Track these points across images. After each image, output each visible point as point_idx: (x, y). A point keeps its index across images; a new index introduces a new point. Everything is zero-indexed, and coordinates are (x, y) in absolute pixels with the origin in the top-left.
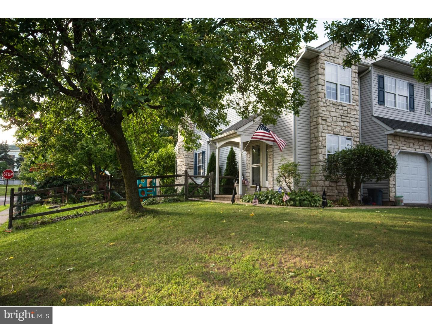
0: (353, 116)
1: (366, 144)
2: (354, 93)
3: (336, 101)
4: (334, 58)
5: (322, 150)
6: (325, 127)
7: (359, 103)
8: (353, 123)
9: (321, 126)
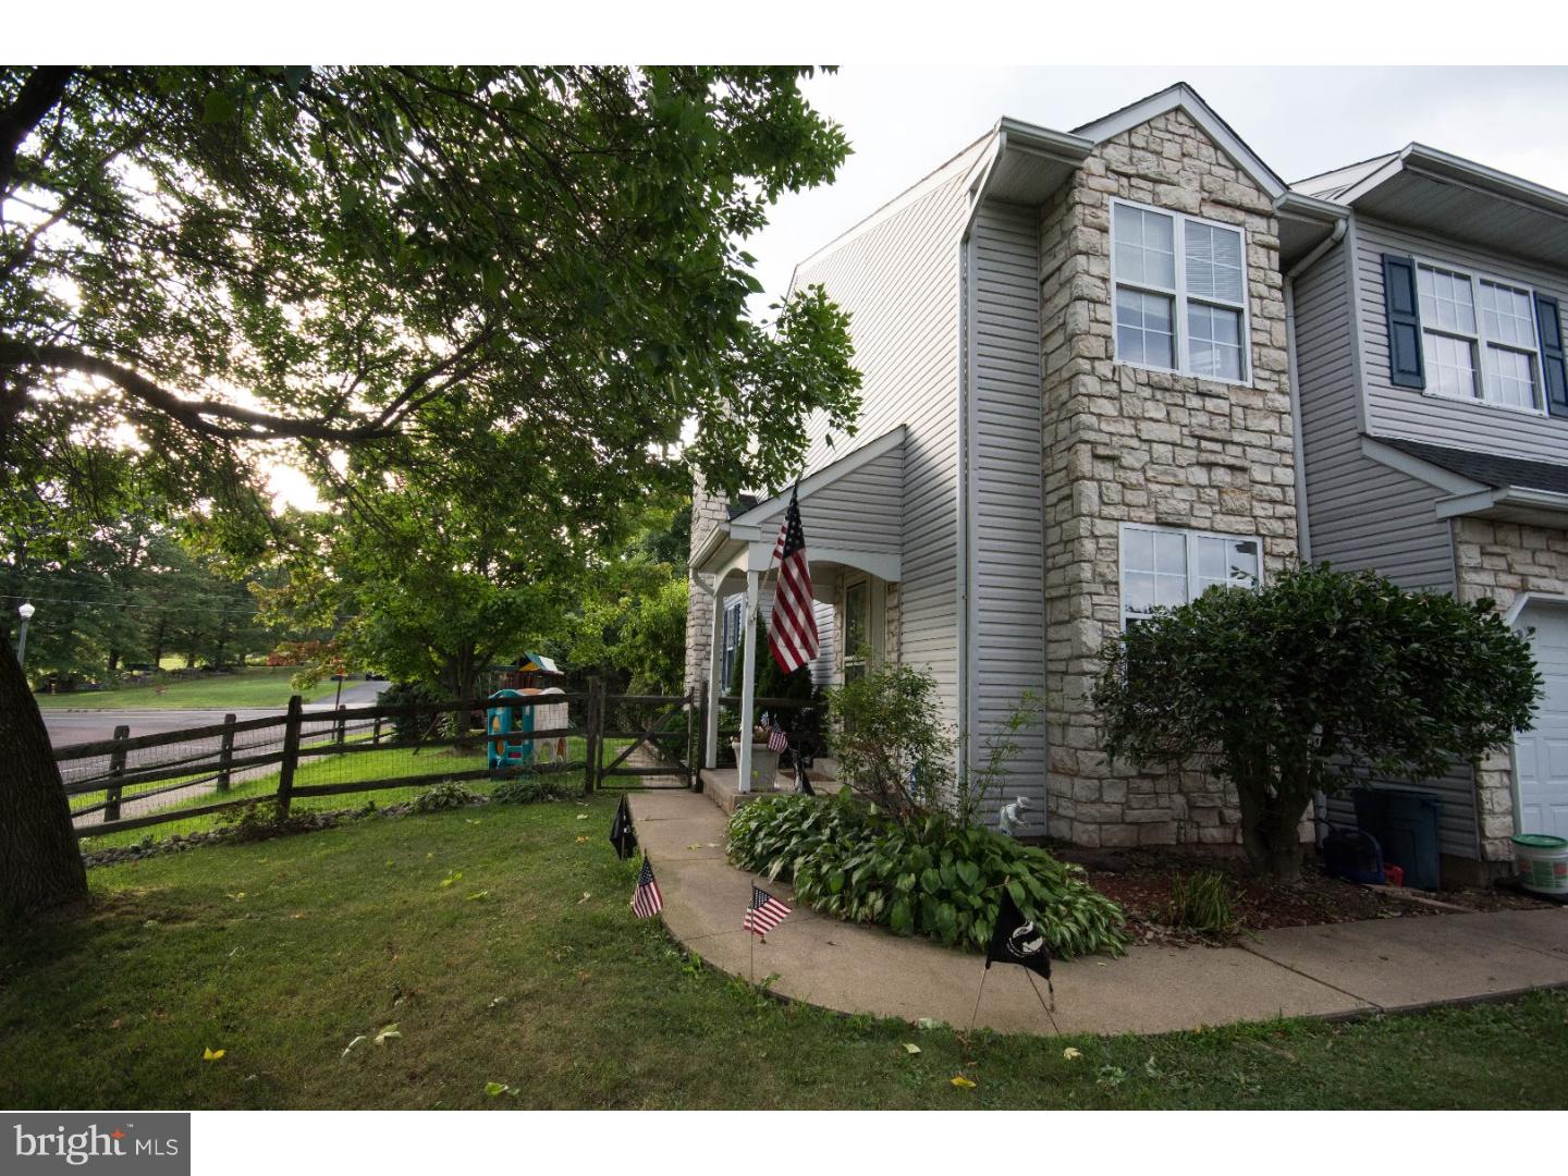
0: (1262, 440)
1: (1333, 569)
2: (1262, 338)
3: (1169, 371)
4: (1155, 181)
5: (1096, 599)
6: (1113, 492)
7: (1290, 382)
8: (1259, 474)
9: (1090, 488)
